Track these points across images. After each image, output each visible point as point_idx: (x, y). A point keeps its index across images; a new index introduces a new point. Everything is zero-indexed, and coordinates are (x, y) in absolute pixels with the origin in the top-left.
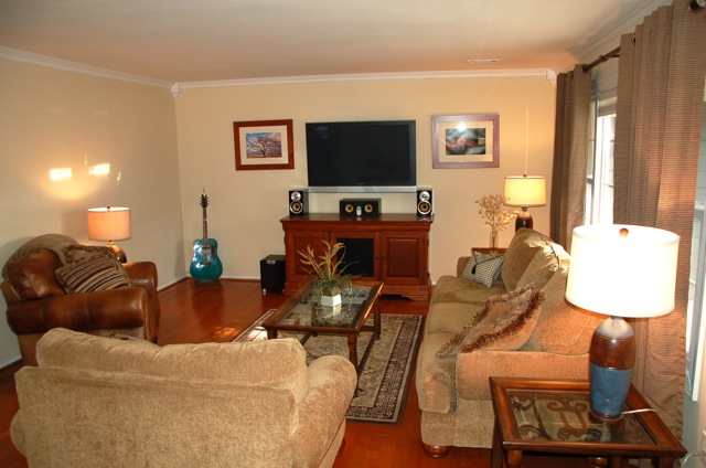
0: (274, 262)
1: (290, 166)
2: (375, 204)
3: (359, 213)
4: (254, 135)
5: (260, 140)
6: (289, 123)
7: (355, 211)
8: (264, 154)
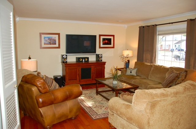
0: (60, 77)
1: (59, 47)
2: (88, 58)
3: (84, 61)
4: (47, 37)
5: (49, 39)
6: (59, 34)
7: (82, 60)
8: (50, 44)
